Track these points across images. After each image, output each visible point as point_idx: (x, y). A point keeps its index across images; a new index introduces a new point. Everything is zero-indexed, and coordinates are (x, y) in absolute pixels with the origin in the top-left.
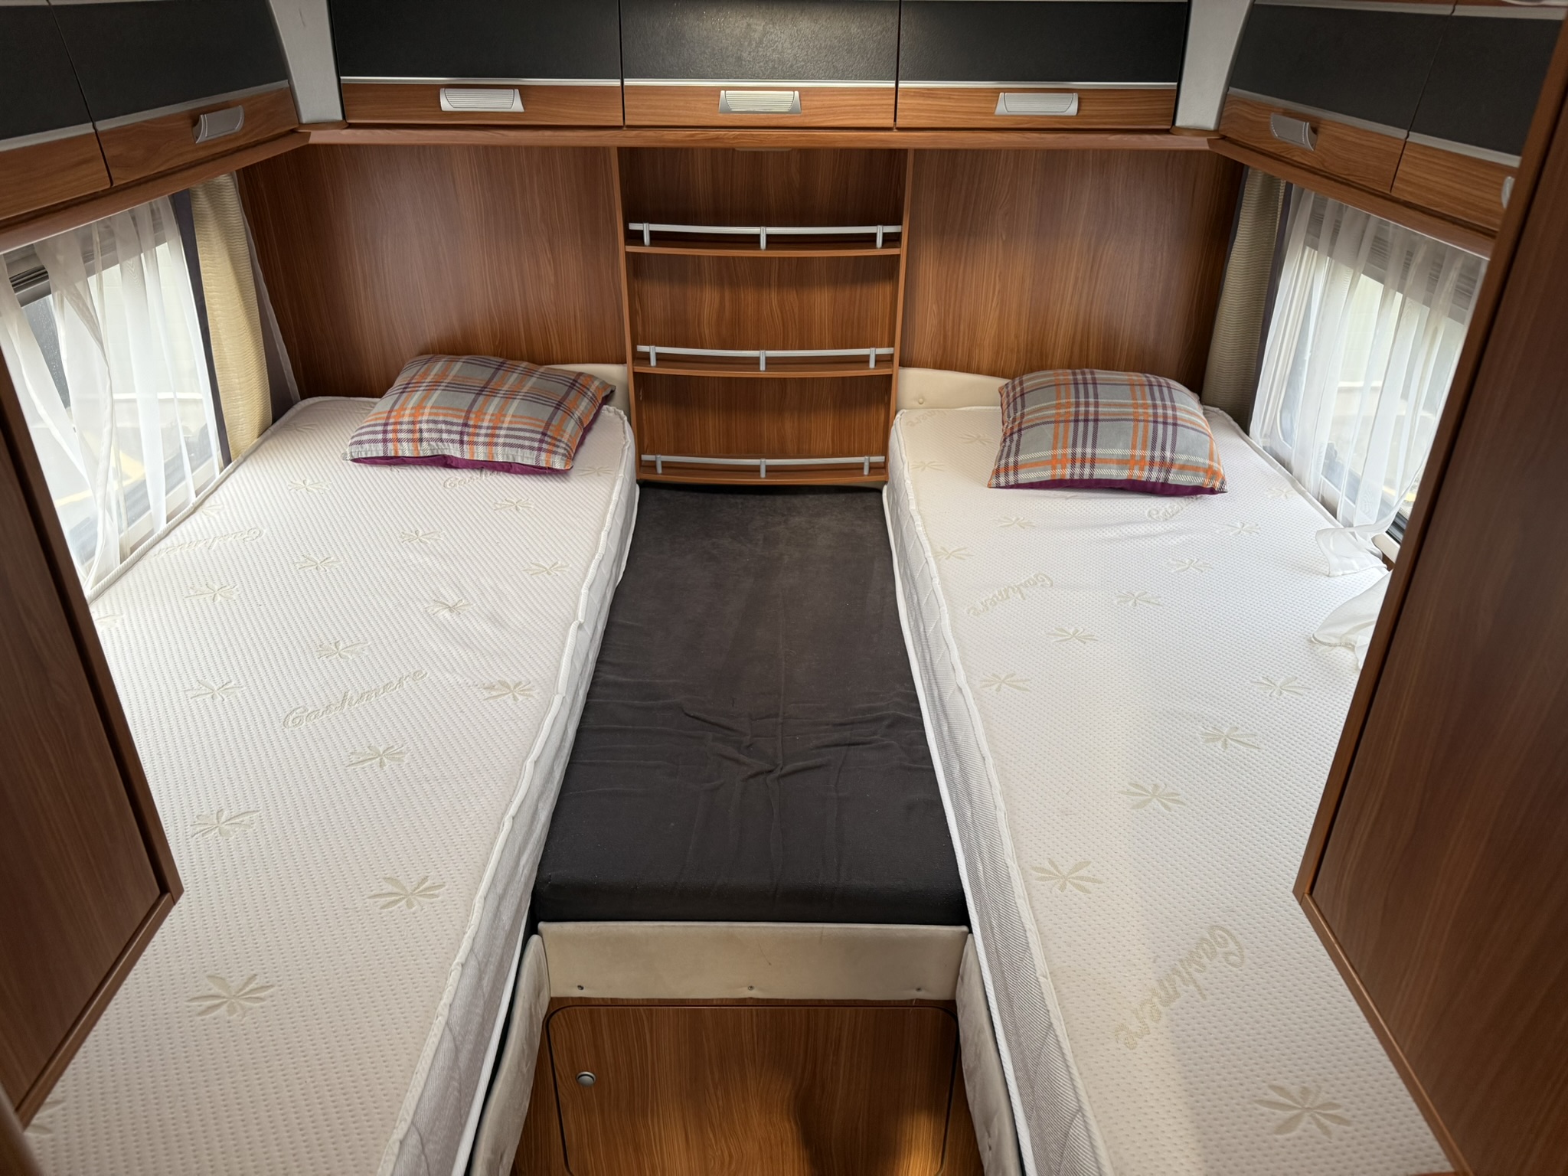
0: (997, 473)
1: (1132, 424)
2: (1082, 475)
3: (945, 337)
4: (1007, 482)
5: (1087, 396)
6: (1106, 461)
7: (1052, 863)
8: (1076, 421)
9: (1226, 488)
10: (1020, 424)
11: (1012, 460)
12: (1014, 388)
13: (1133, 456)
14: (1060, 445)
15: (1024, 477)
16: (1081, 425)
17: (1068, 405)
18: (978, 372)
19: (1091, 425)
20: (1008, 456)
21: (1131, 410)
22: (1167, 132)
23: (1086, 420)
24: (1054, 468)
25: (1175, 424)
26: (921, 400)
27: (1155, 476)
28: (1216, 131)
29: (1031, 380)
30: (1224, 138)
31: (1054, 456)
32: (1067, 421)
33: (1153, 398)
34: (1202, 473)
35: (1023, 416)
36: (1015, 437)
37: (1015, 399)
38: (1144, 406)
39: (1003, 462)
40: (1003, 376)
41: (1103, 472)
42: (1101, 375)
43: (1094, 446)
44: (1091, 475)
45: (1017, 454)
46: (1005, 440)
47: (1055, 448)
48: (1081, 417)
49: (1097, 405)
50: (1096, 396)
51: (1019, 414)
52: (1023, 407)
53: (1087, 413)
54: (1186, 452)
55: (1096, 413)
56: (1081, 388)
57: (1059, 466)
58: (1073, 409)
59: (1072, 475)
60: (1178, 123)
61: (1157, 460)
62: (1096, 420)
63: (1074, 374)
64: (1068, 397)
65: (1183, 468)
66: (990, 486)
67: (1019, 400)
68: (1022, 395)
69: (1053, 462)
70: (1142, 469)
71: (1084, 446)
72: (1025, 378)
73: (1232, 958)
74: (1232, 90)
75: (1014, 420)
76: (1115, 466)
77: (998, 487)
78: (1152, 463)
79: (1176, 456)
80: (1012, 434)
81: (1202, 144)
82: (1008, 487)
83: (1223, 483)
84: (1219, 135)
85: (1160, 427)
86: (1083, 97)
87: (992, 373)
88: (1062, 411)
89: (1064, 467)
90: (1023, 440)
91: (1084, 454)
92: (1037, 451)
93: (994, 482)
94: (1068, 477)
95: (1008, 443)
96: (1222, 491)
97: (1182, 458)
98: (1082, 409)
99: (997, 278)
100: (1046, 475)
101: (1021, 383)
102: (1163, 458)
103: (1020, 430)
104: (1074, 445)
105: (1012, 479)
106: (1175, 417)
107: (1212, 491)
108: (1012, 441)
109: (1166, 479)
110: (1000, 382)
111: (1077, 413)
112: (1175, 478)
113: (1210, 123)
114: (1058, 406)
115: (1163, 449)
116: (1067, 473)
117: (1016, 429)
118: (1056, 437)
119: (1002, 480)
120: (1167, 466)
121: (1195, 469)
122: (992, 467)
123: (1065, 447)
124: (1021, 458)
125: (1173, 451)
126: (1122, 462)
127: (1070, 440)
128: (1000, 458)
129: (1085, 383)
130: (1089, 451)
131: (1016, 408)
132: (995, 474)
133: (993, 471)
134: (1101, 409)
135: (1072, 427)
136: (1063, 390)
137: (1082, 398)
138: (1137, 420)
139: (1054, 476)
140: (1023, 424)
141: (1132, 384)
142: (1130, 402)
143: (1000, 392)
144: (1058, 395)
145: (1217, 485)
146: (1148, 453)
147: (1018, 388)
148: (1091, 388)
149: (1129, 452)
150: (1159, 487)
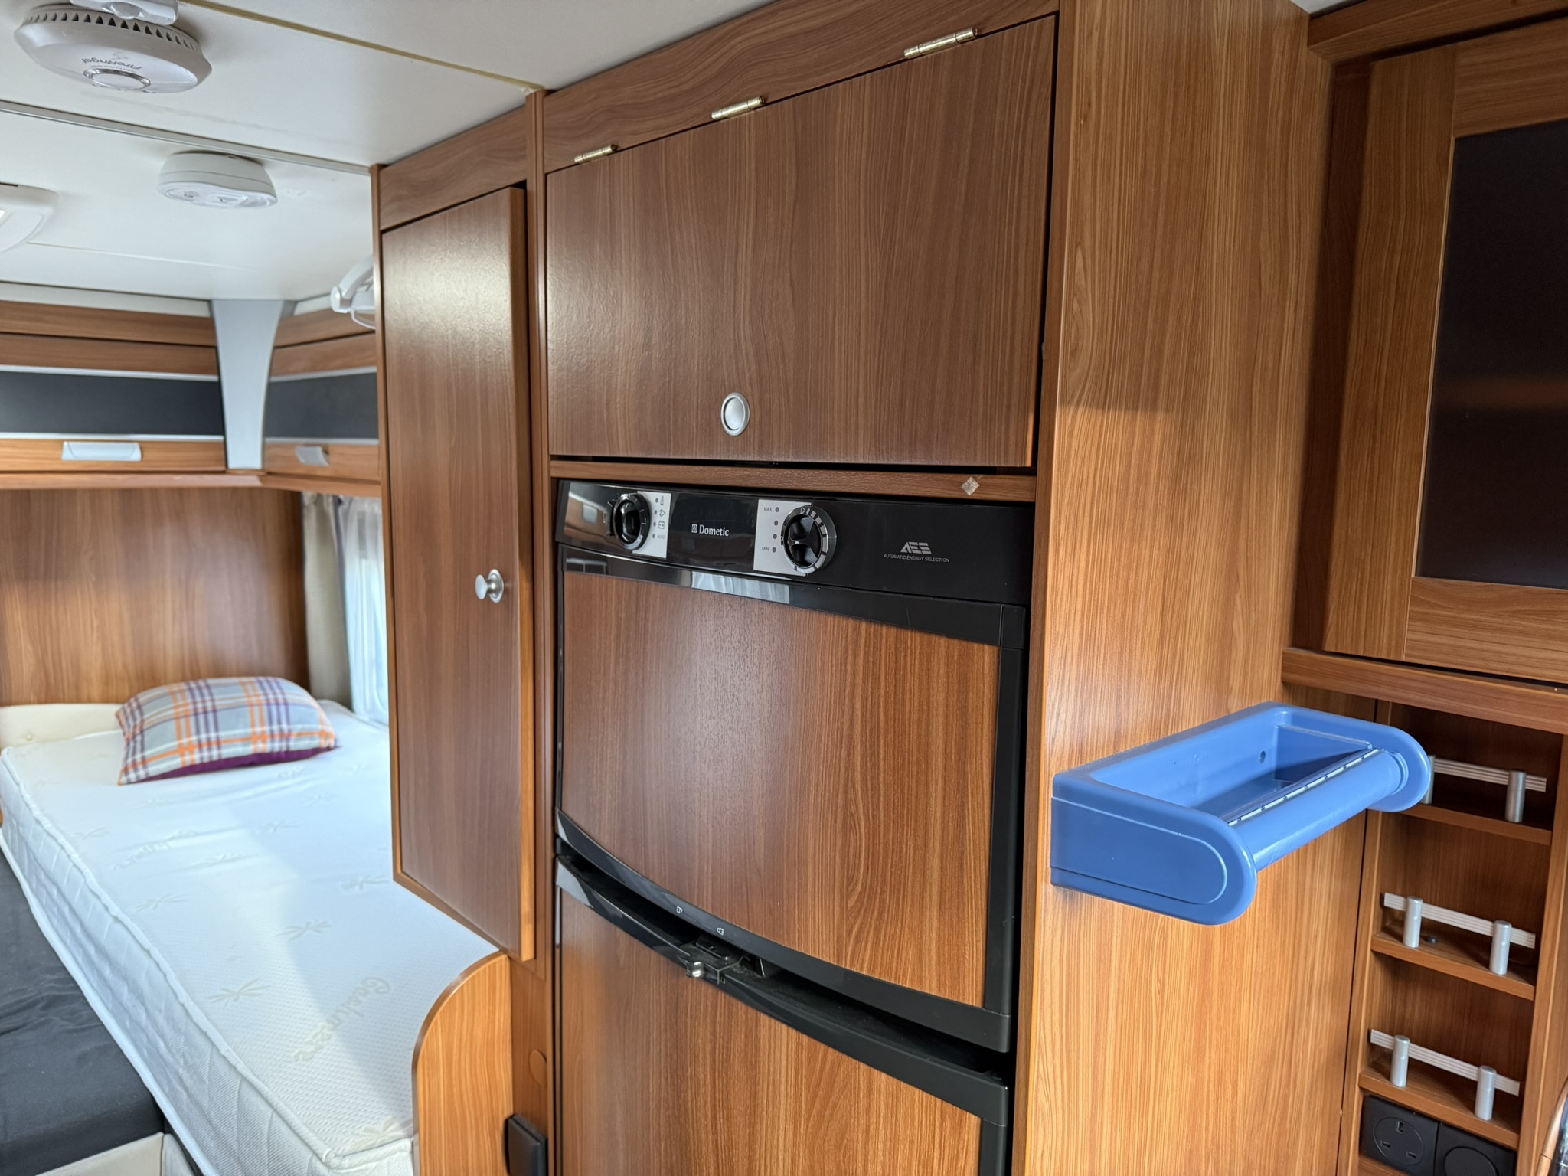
0: (126, 771)
1: (248, 709)
2: (211, 757)
3: (47, 675)
4: (138, 777)
5: (202, 695)
6: (231, 741)
7: (224, 990)
8: (196, 714)
9: (340, 743)
10: (141, 727)
11: (138, 757)
12: (130, 705)
13: (254, 733)
14: (184, 733)
15: (154, 769)
16: (201, 718)
17: (186, 705)
18: (90, 701)
19: (211, 716)
20: (134, 753)
21: (245, 699)
22: (223, 472)
23: (205, 712)
24: (182, 755)
25: (286, 704)
26: (29, 737)
27: (278, 746)
28: (263, 470)
29: (143, 697)
30: (270, 473)
31: (180, 745)
32: (187, 716)
33: (263, 688)
34: (317, 736)
35: (142, 721)
36: (139, 738)
37: (132, 712)
38: (257, 695)
39: (130, 761)
40: (117, 702)
41: (228, 752)
42: (211, 681)
43: (217, 729)
44: (220, 755)
45: (143, 749)
46: (128, 744)
47: (179, 737)
48: (200, 710)
49: (213, 700)
50: (211, 694)
51: (138, 721)
52: (142, 714)
53: (205, 708)
54: (301, 722)
55: (214, 706)
56: (197, 693)
57: (187, 752)
58: (191, 707)
59: (202, 758)
60: (232, 465)
61: (276, 732)
62: (215, 711)
63: (188, 684)
64: (184, 698)
65: (300, 735)
66: (120, 784)
67: (137, 713)
68: (139, 707)
69: (181, 750)
70: (264, 741)
71: (207, 730)
72: (139, 696)
73: (381, 990)
74: (269, 440)
75: (135, 726)
76: (239, 743)
77: (129, 783)
78: (272, 735)
79: (292, 727)
80: (134, 736)
81: (254, 482)
82: (139, 781)
83: (336, 740)
84: (267, 473)
85: (274, 709)
86: (143, 446)
87: (106, 700)
88: (181, 710)
89: (192, 753)
90: (146, 739)
91: (209, 739)
92: (162, 744)
93: (124, 779)
94: (198, 761)
95: (132, 744)
96: (336, 747)
97: (297, 727)
98: (200, 706)
99: (93, 615)
100: (176, 763)
101: (136, 700)
102: (281, 731)
103: (142, 732)
104: (198, 732)
105: (142, 773)
106: (285, 700)
107: (329, 749)
108: (135, 742)
109: (288, 747)
110: (114, 708)
111: (195, 710)
112: (298, 745)
113: (256, 463)
114: (176, 707)
115: (279, 722)
116: (195, 758)
117: (138, 731)
118: (179, 729)
119: (132, 776)
120: (285, 736)
121: (310, 734)
122: (120, 767)
123: (189, 735)
124: (148, 753)
125: (288, 722)
126: (246, 740)
127: (193, 729)
128: (127, 758)
129: (199, 688)
130: (213, 735)
131: (134, 719)
132: (123, 774)
133: (122, 772)
134: (217, 703)
135: (192, 720)
136: (179, 696)
137: (198, 699)
138: (251, 705)
139: (183, 762)
140: (145, 727)
141: (243, 684)
142: (243, 694)
143: (117, 716)
144: (175, 700)
145: (332, 743)
146: (267, 728)
147: (134, 705)
148: (205, 691)
149: (249, 730)
150: (283, 755)
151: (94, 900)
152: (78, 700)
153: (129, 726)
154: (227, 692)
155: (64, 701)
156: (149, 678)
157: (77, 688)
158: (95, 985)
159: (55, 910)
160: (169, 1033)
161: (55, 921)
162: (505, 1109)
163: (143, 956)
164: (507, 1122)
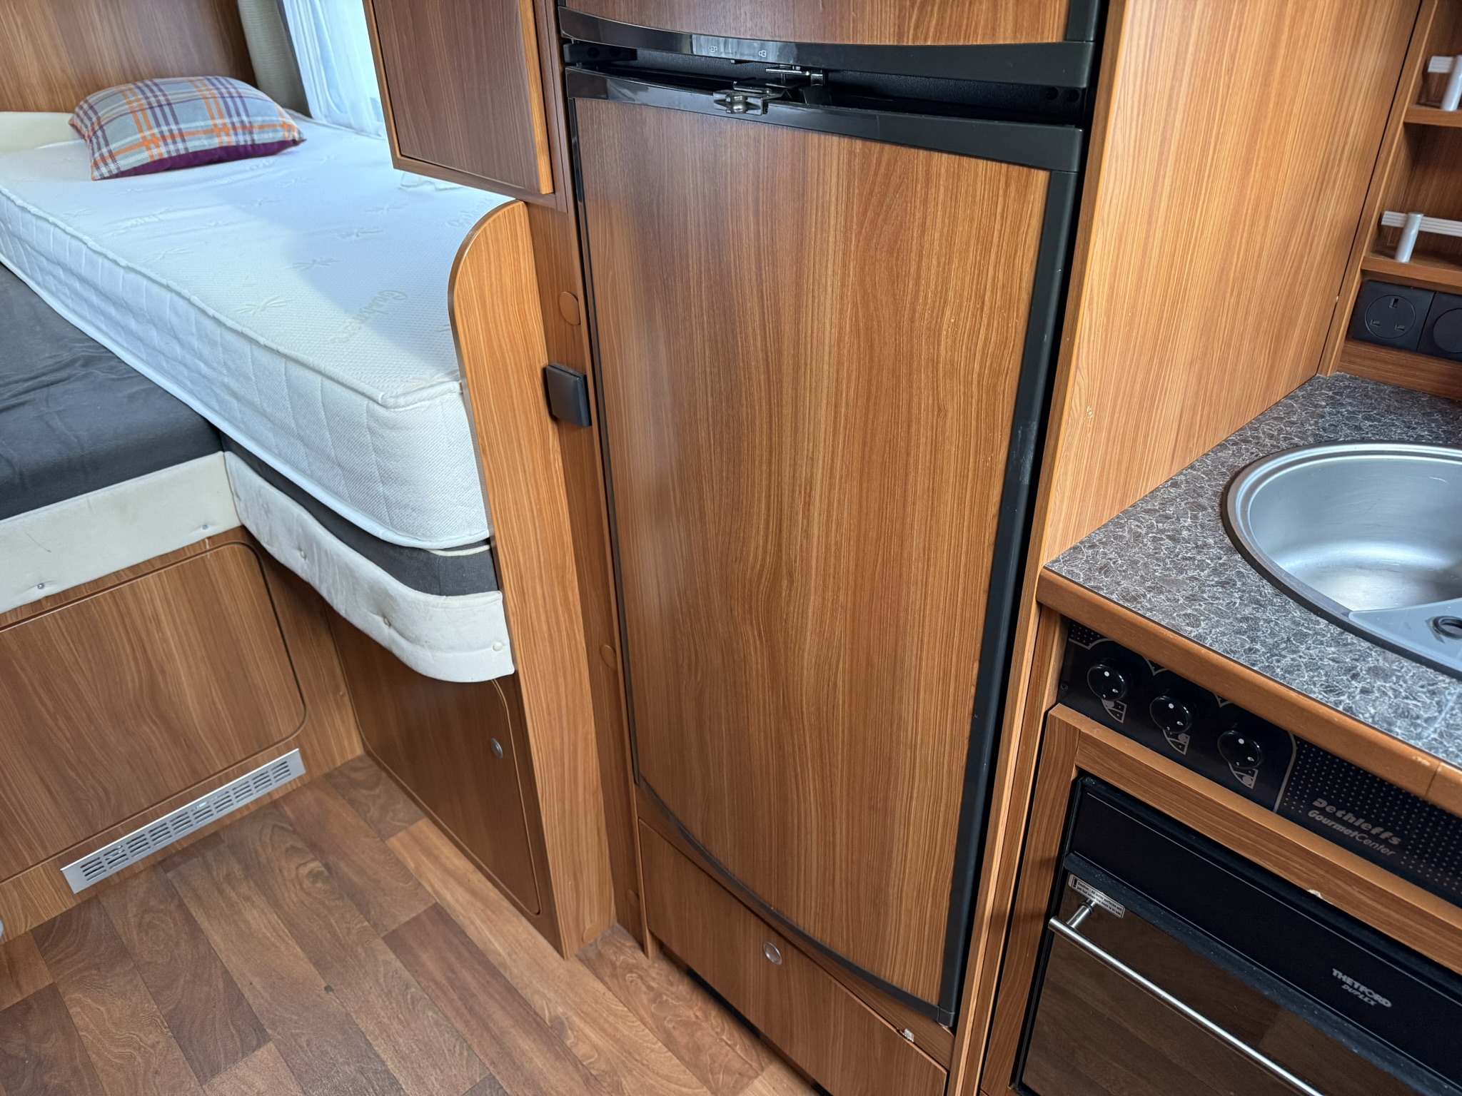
0: (95, 165)
1: (203, 102)
2: (178, 151)
4: (110, 172)
5: (152, 91)
6: (193, 133)
8: (152, 108)
9: (306, 139)
10: (99, 123)
11: (104, 150)
12: (81, 108)
13: (215, 125)
14: (145, 127)
15: (126, 163)
16: (158, 110)
17: (138, 100)
19: (166, 109)
20: (99, 149)
23: (160, 106)
24: (149, 149)
25: (241, 99)
27: (243, 139)
29: (92, 99)
31: (144, 138)
32: (142, 110)
34: (279, 128)
35: (99, 119)
36: (99, 133)
37: (86, 113)
38: (209, 90)
39: (97, 155)
40: (67, 111)
41: (195, 145)
42: (157, 80)
43: (177, 122)
44: (186, 149)
45: (107, 144)
46: (90, 141)
47: (140, 131)
48: (155, 105)
49: (164, 95)
50: (161, 90)
51: (94, 119)
52: (96, 113)
53: (158, 102)
54: (259, 114)
55: (167, 100)
56: (146, 91)
57: (152, 146)
58: (144, 102)
59: (169, 152)
61: (238, 125)
62: (169, 105)
63: (134, 84)
64: (135, 95)
65: (263, 128)
66: (94, 179)
67: (90, 113)
68: (91, 108)
69: (146, 144)
70: (228, 135)
72: (87, 98)
75: (92, 124)
76: (203, 136)
77: (103, 178)
78: (234, 129)
79: (252, 119)
80: (95, 133)
82: (113, 176)
83: (299, 133)
85: (230, 102)
88: (134, 105)
89: (157, 146)
90: (108, 133)
91: (171, 131)
92: (125, 137)
93: (96, 174)
94: (166, 156)
95: (94, 140)
96: (302, 140)
97: (258, 120)
98: (153, 101)
99: (13, 10)
100: (143, 157)
101: (86, 102)
102: (242, 122)
103: (101, 127)
104: (158, 125)
105: (112, 167)
106: (239, 95)
107: (295, 143)
108: (97, 138)
109: (253, 141)
110: (66, 117)
111: (149, 103)
112: (262, 138)
114: (129, 103)
115: (239, 115)
116: (161, 151)
117: (97, 127)
118: (138, 122)
119: (104, 171)
120: (248, 129)
121: (272, 127)
122: (90, 164)
123: (149, 128)
124: (112, 147)
125: (248, 115)
126: (209, 132)
127: (153, 122)
128: (93, 153)
129: (147, 86)
130: (174, 127)
131: (90, 119)
132: (94, 168)
133: (92, 167)
134: (170, 97)
135: (149, 112)
136: (128, 93)
137: (149, 94)
138: (205, 98)
139: (152, 156)
140: (103, 123)
141: (191, 81)
142: (195, 89)
143: (73, 125)
144: (126, 97)
145: (297, 137)
146: (227, 121)
147: (86, 106)
148: (155, 88)
149: (211, 122)
150: (250, 148)
151: (100, 260)
152: (25, 108)
153: (86, 127)
154: (175, 90)
155: (12, 110)
156: (91, 84)
157: (22, 96)
158: (125, 344)
159: (67, 291)
160: (206, 351)
161: (69, 302)
162: (542, 360)
163: (163, 292)
164: (544, 371)
